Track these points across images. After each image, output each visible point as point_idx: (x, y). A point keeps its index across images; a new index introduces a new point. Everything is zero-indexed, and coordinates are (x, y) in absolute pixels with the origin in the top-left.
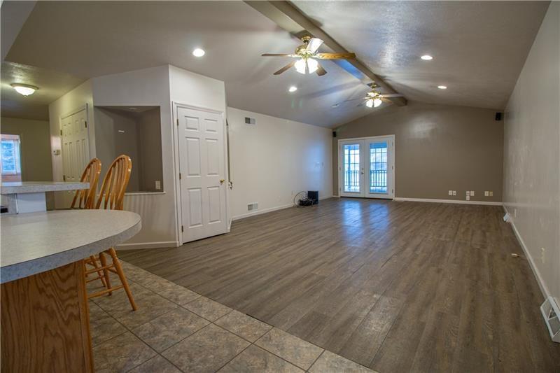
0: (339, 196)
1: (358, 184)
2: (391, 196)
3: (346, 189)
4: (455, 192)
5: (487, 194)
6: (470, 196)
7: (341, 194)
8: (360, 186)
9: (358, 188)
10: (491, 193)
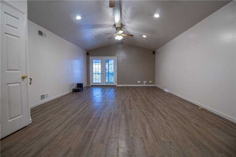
0: (90, 85)
1: (100, 79)
2: (115, 84)
3: (94, 81)
4: (140, 81)
5: (150, 82)
6: (145, 83)
7: (91, 84)
8: (101, 80)
9: (100, 81)
10: (152, 81)
